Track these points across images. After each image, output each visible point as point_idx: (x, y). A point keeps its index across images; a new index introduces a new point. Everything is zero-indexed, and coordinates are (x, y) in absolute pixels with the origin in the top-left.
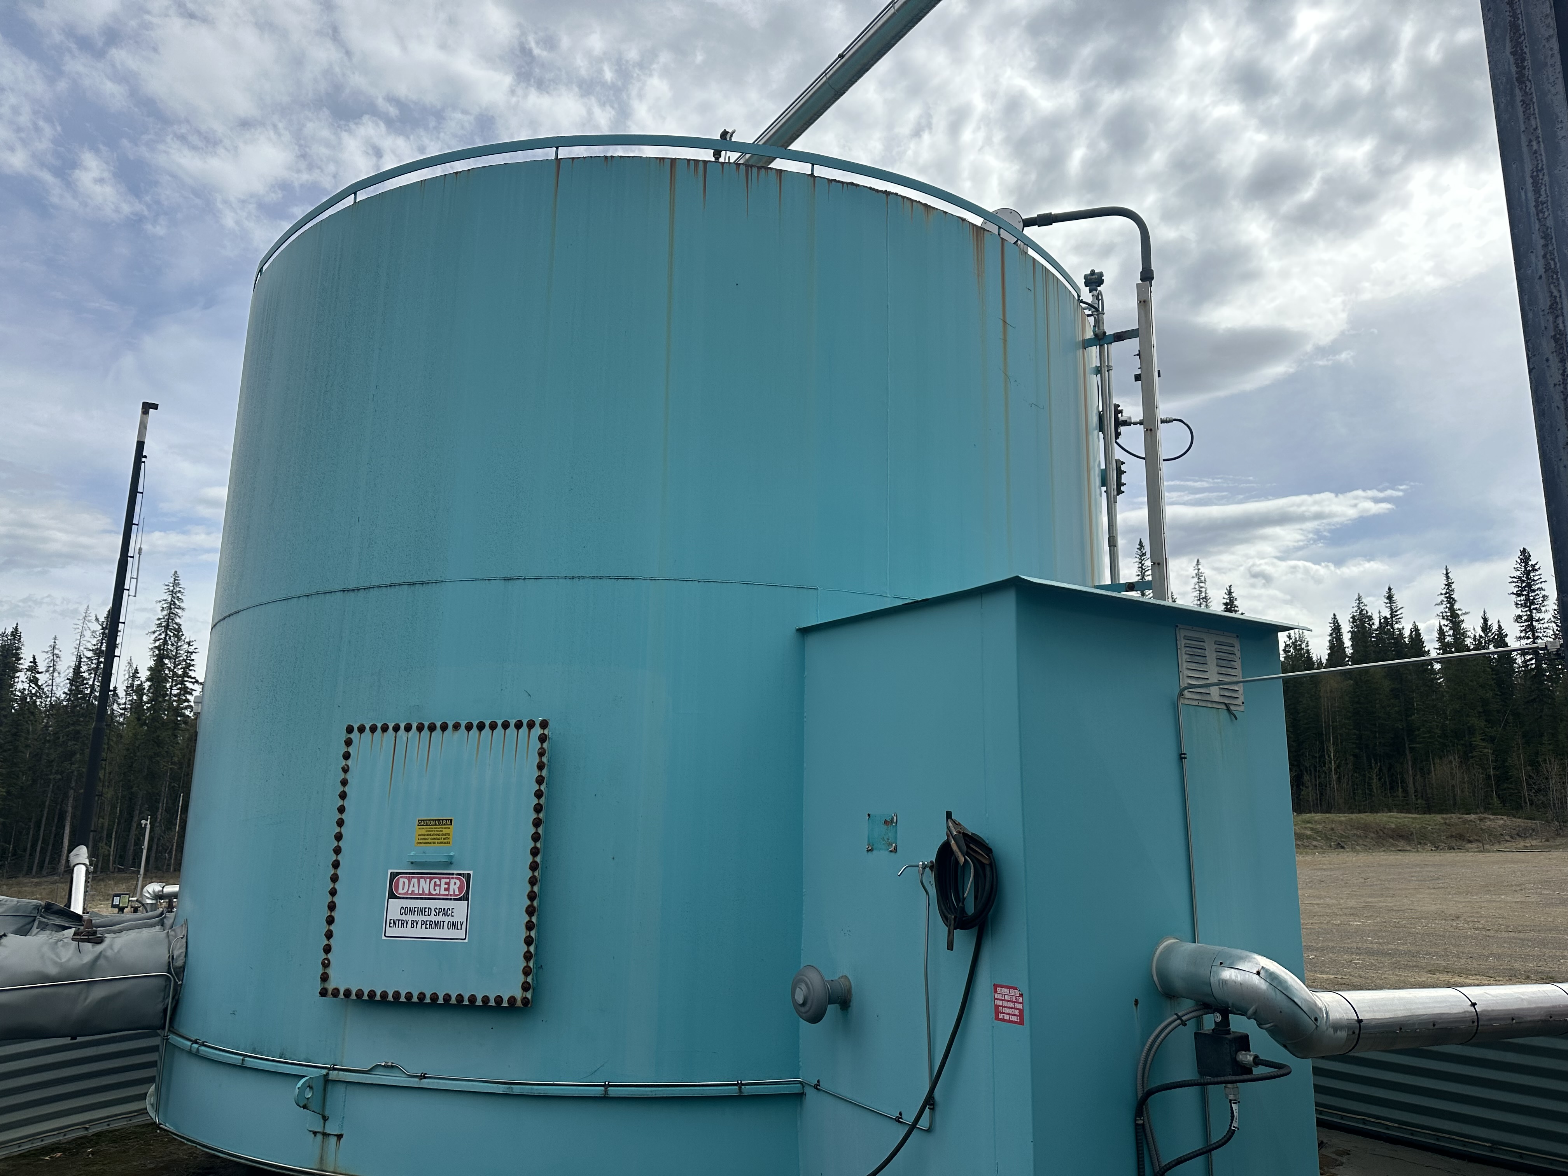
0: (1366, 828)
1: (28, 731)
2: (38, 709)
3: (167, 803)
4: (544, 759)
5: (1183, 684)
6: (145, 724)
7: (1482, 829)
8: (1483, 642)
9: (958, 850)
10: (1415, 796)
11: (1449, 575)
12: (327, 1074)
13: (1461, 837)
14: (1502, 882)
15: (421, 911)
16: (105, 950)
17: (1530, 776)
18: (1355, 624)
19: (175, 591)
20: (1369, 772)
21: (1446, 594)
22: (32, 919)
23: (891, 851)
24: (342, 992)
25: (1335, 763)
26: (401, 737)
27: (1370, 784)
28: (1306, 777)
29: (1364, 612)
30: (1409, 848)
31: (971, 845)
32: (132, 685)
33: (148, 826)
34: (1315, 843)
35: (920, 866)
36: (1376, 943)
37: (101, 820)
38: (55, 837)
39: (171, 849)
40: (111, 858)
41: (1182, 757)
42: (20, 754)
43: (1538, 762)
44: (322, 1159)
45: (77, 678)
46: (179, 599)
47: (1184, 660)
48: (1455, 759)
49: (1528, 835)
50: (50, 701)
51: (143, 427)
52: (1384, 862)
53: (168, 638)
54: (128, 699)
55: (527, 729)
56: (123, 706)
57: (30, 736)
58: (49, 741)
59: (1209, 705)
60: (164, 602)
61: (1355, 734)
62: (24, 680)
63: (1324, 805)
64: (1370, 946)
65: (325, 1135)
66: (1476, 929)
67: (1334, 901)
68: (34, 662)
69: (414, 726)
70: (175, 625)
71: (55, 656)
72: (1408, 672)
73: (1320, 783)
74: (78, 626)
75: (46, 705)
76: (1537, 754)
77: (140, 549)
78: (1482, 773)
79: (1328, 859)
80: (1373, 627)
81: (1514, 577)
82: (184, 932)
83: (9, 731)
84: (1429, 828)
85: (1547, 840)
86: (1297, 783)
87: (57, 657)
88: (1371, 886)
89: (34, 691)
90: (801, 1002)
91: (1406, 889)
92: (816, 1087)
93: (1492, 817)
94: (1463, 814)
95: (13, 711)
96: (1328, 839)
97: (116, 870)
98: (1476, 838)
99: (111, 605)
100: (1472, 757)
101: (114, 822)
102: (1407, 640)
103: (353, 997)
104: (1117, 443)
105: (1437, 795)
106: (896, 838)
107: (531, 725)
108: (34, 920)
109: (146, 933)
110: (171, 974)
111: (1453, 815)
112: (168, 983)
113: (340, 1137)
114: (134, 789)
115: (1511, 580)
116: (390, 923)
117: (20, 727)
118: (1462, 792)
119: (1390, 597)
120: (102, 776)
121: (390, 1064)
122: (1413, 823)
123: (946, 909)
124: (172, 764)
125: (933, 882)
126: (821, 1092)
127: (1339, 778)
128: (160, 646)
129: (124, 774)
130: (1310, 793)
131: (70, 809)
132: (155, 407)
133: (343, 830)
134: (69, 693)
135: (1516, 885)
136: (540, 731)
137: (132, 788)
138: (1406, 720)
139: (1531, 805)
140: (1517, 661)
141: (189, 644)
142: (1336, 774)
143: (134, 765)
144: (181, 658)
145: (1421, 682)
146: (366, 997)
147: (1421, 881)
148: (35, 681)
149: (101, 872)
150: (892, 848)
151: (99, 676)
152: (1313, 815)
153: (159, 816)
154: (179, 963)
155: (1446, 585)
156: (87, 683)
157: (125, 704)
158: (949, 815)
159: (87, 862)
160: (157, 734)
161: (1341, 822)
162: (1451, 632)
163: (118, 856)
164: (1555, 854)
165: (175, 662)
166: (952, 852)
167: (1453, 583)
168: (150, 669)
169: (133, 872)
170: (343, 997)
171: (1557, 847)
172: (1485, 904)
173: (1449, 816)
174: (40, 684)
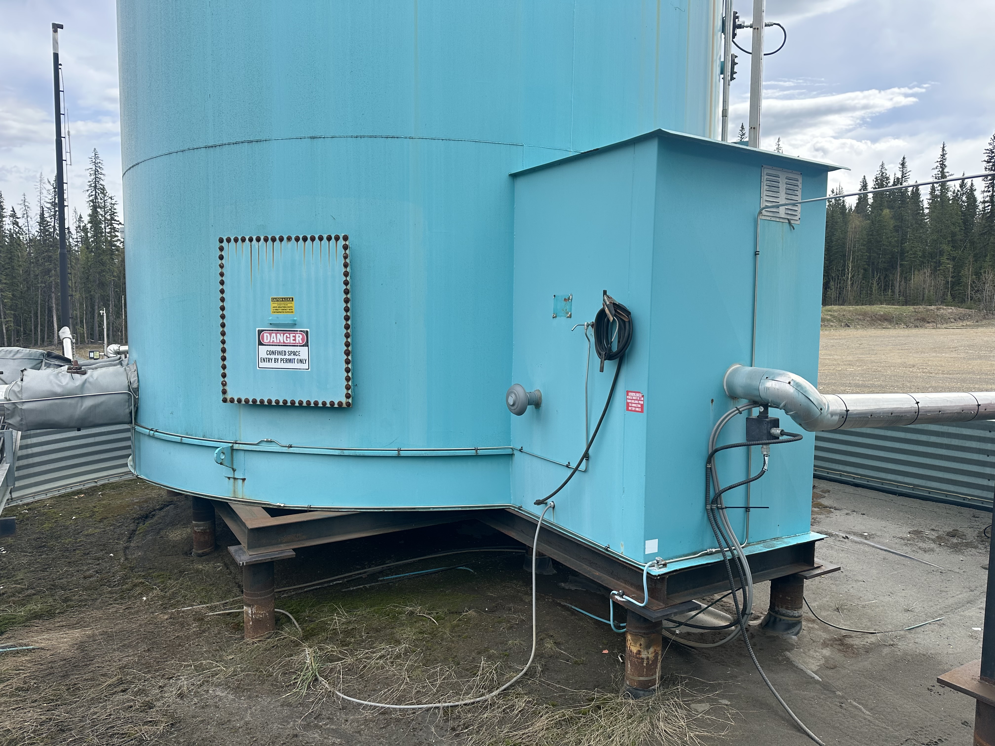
0: (865, 314)
1: (18, 256)
2: (22, 242)
3: (114, 301)
4: (348, 261)
5: (763, 205)
6: (92, 251)
7: (937, 315)
8: (959, 194)
9: (609, 313)
10: (899, 295)
11: (945, 148)
12: (232, 446)
13: (923, 320)
14: (944, 346)
15: (279, 353)
16: (88, 378)
17: (974, 282)
18: (877, 182)
19: (96, 162)
20: (872, 280)
21: (940, 162)
22: (40, 361)
23: (568, 317)
24: (236, 400)
25: (851, 273)
26: (254, 245)
27: (871, 288)
28: (832, 283)
29: (884, 174)
30: (890, 327)
31: (618, 310)
32: (79, 226)
33: (105, 314)
34: (832, 324)
35: (586, 325)
36: (861, 380)
37: (75, 312)
38: (48, 322)
39: (122, 329)
40: (85, 335)
41: (756, 254)
42: (16, 271)
43: (980, 273)
44: (234, 491)
45: (42, 221)
46: (100, 168)
47: (765, 189)
48: (928, 271)
49: (965, 318)
50: (29, 237)
51: (55, 43)
52: (873, 335)
53: (97, 194)
54: (78, 235)
55: (335, 241)
56: (76, 240)
57: (20, 260)
58: (33, 263)
59: (778, 220)
60: (90, 170)
61: (866, 256)
62: (10, 223)
63: (841, 300)
64: (858, 382)
65: (235, 479)
66: (924, 373)
67: (839, 357)
68: (13, 211)
69: (262, 238)
70: (100, 186)
71: (26, 208)
72: (907, 214)
73: (840, 287)
74: (37, 187)
75: (26, 239)
76: (981, 268)
77: (69, 132)
78: (944, 280)
79: (838, 333)
80: (889, 184)
81: (988, 150)
82: (135, 368)
83: (6, 256)
84: (905, 314)
85: (977, 322)
86: (826, 286)
87: (28, 208)
88: (863, 348)
89: (17, 230)
90: (512, 404)
91: (884, 350)
92: (521, 450)
93: (945, 307)
94: (927, 306)
95: (6, 244)
96: (840, 321)
97: (90, 342)
98: (933, 320)
99: (56, 172)
100: (939, 270)
101: (83, 313)
102: (909, 193)
103: (243, 402)
104: (733, 41)
105: (913, 294)
106: (571, 309)
107: (337, 238)
108: (42, 362)
109: (111, 369)
110: (131, 392)
111: (920, 306)
112: (130, 397)
113: (244, 480)
114: (92, 293)
115: (985, 151)
116: (261, 360)
117: (13, 254)
118: (929, 292)
119: (903, 164)
120: (70, 285)
121: (269, 440)
122: (895, 311)
123: (600, 349)
124: (113, 277)
125: (593, 334)
126: (523, 453)
127: (852, 284)
128: (93, 200)
129: (84, 283)
130: (833, 293)
131: (54, 305)
132: (61, 27)
133: (225, 304)
134: (39, 231)
135: (953, 348)
136: (344, 243)
137: (91, 292)
138: (901, 246)
139: (971, 300)
140: (979, 207)
141: (111, 198)
142: (851, 281)
143: (90, 278)
144: (108, 208)
145: (914, 221)
146: (251, 403)
147: (895, 345)
148: (16, 223)
149: (81, 344)
150: (569, 315)
151: (57, 220)
152: (833, 306)
153: (111, 310)
154: (135, 386)
155: (941, 155)
156: (50, 225)
157: (77, 238)
158: (605, 292)
159: (71, 336)
160: (101, 258)
161: (850, 311)
162: (939, 188)
163: (89, 334)
164: (980, 329)
165: (104, 210)
166: (606, 315)
167: (946, 154)
168: (90, 215)
169: (100, 343)
170: (237, 403)
171: (982, 326)
172: (932, 359)
173: (918, 307)
174: (20, 225)
